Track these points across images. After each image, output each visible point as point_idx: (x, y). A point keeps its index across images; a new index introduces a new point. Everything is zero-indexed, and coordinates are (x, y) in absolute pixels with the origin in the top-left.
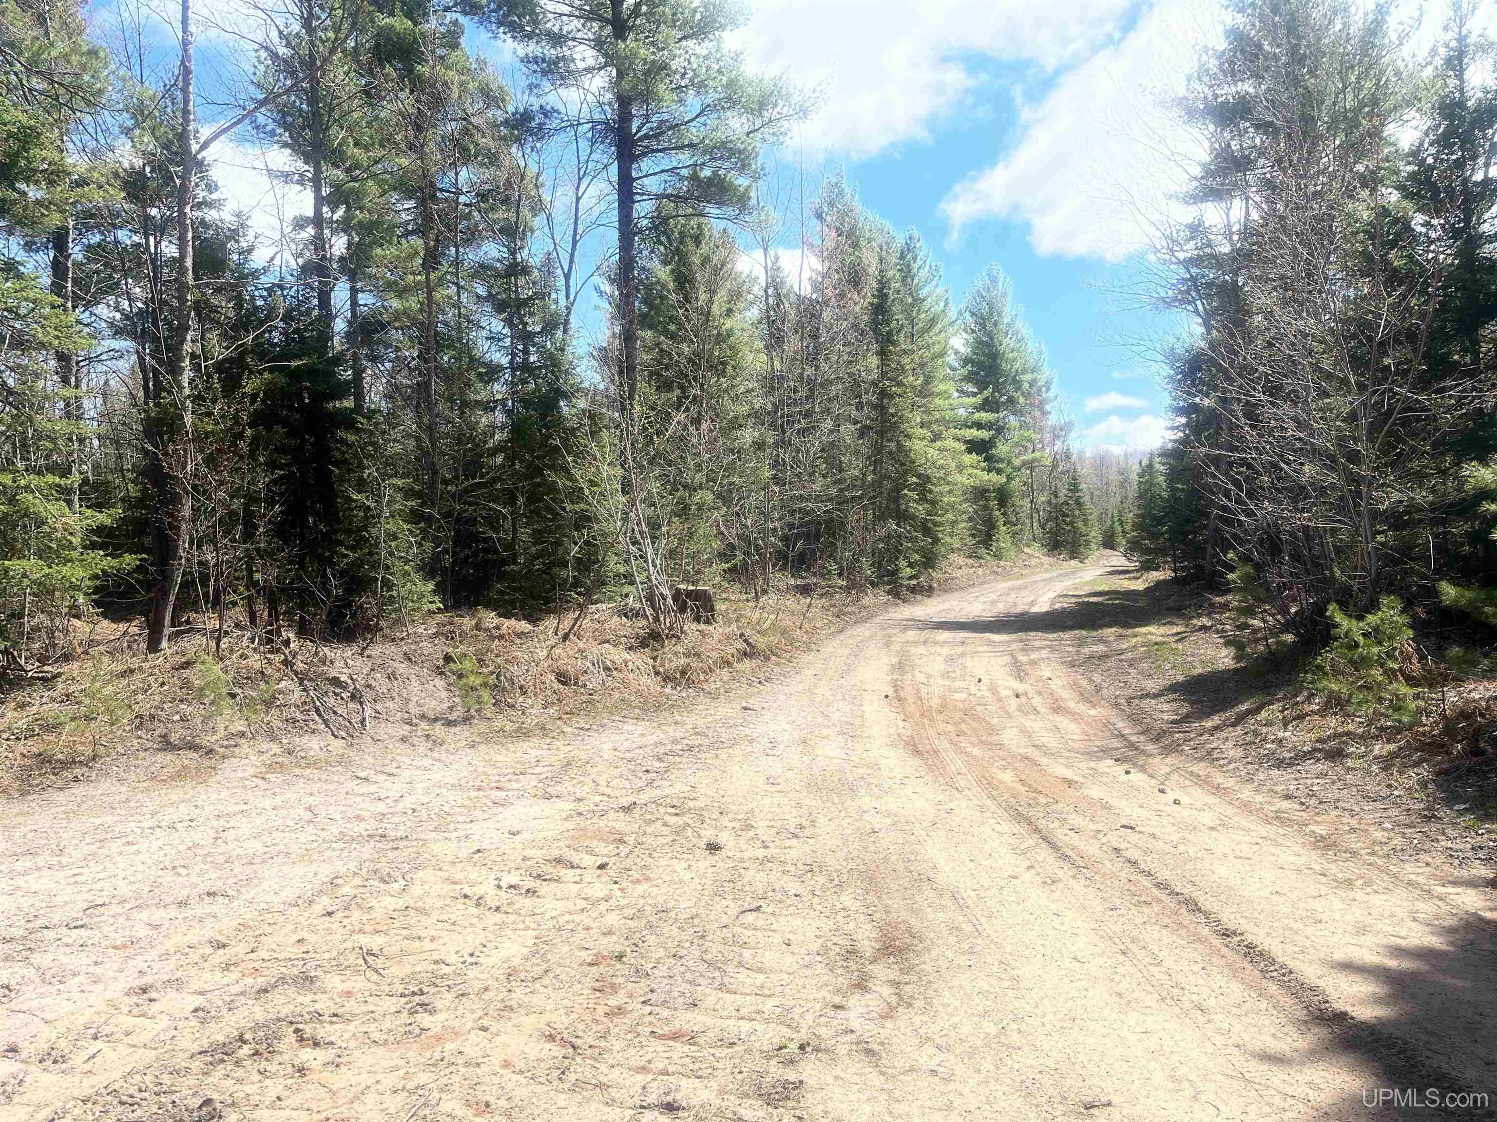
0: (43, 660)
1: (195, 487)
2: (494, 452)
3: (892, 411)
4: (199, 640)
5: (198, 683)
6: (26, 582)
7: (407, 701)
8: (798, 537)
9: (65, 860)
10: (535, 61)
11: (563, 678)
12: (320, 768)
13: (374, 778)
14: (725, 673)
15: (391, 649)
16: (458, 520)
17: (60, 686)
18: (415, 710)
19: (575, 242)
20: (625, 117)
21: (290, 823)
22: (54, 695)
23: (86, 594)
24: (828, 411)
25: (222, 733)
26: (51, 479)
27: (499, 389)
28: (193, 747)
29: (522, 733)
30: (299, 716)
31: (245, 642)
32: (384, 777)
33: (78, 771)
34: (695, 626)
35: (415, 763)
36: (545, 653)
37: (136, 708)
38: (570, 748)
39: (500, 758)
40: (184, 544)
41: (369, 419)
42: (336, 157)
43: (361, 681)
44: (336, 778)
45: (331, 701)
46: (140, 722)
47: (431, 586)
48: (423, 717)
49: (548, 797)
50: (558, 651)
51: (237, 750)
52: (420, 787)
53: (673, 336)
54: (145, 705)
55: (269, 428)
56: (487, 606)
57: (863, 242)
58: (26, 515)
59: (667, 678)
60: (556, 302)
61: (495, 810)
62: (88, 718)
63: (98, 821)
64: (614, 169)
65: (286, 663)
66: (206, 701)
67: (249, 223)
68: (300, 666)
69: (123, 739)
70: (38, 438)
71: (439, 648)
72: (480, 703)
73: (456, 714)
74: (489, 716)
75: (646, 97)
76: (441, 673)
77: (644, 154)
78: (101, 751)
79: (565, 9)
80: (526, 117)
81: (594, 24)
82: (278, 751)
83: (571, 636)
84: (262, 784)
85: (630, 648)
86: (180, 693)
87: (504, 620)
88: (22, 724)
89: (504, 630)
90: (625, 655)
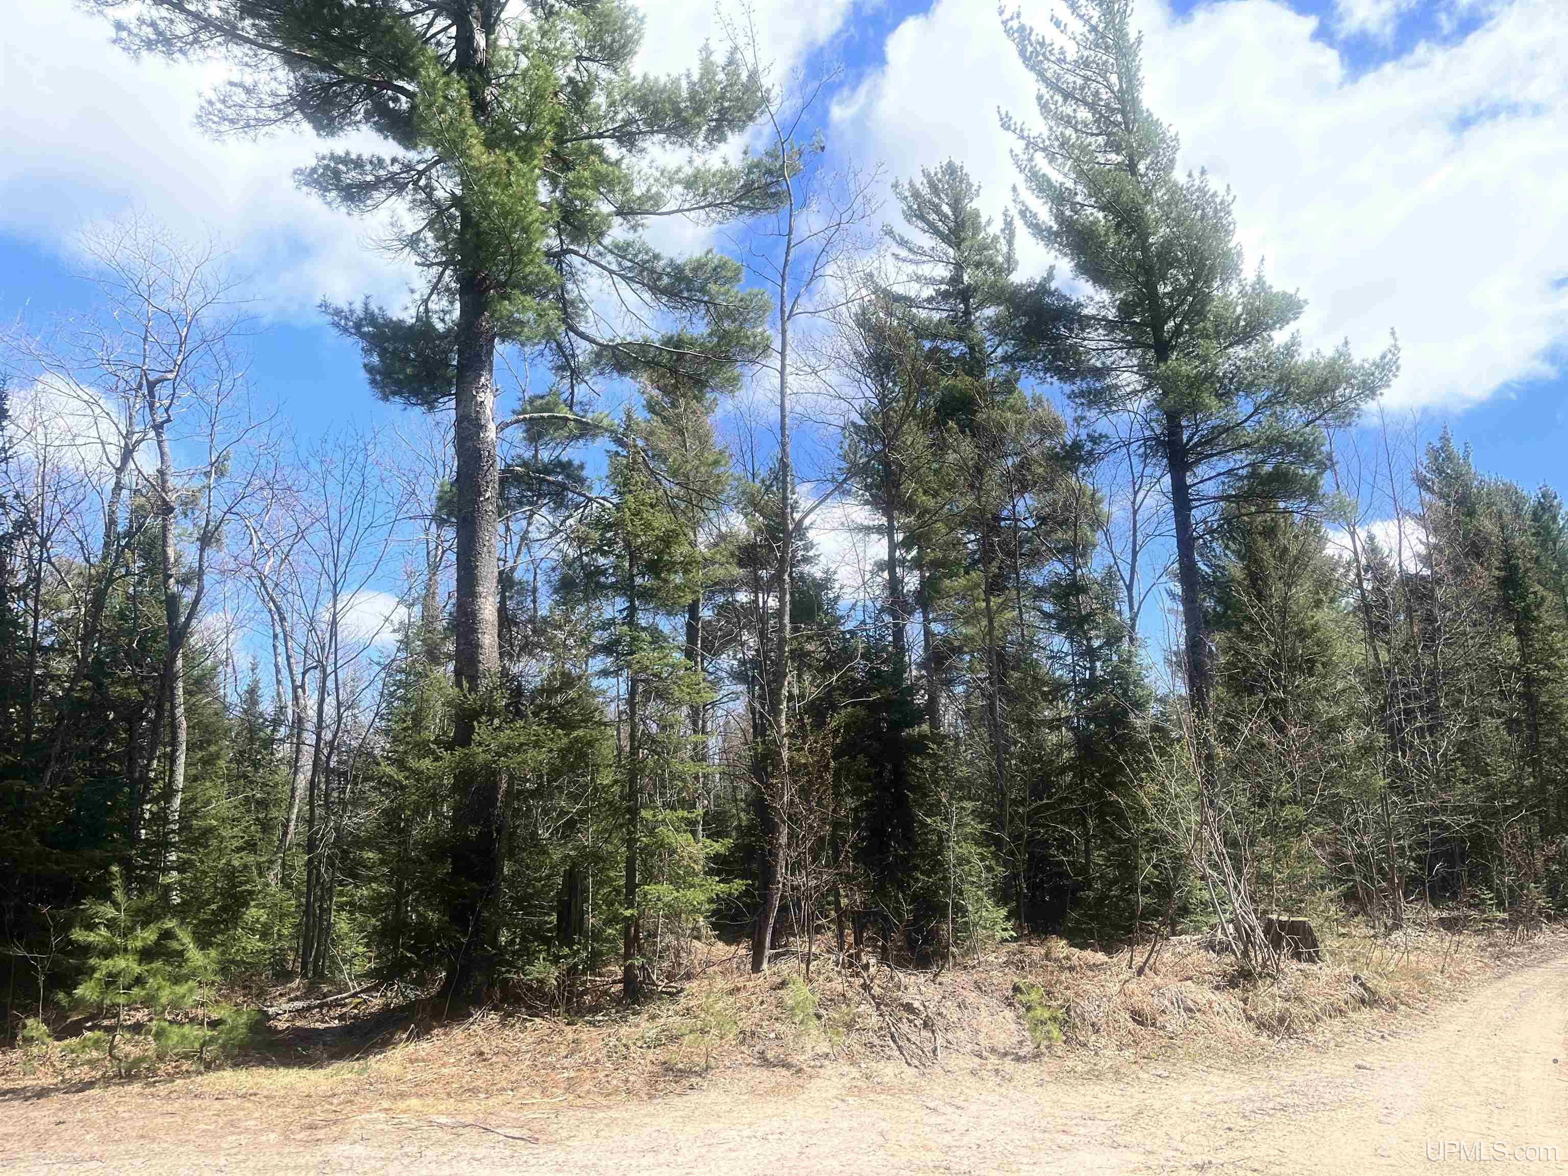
0: (670, 977)
1: (789, 818)
2: (1063, 770)
3: (1544, 699)
4: (794, 962)
5: (790, 1002)
6: (660, 905)
7: (977, 1032)
9: (680, 1160)
10: (1082, 394)
11: (1138, 1017)
12: (893, 1095)
13: (942, 1109)
14: (1337, 1024)
15: (963, 977)
16: (1029, 843)
17: (683, 1000)
18: (984, 1042)
19: (1135, 553)
20: (1173, 428)
21: (864, 1146)
22: (678, 1008)
23: (706, 917)
25: (809, 1054)
26: (681, 813)
28: (786, 1065)
29: (1095, 1075)
30: (877, 1041)
31: (831, 965)
32: (953, 1109)
33: (694, 1080)
34: (1295, 964)
35: (982, 1098)
36: (1117, 988)
37: (740, 1024)
38: (1145, 1096)
39: (1069, 1100)
40: (781, 871)
41: (939, 744)
42: (908, 507)
43: (932, 1009)
44: (906, 1106)
45: (905, 1027)
46: (745, 1037)
47: (1004, 912)
48: (993, 1050)
49: (1115, 1146)
50: (1131, 986)
51: (822, 1071)
52: (986, 1122)
54: (747, 1022)
55: (853, 758)
56: (1061, 936)
58: (662, 846)
59: (1261, 1025)
60: (1120, 613)
61: (1059, 1154)
62: (703, 1032)
63: (707, 1127)
65: (865, 987)
66: (797, 1020)
67: (836, 577)
68: (877, 991)
69: (730, 1053)
70: (673, 776)
71: (1009, 978)
72: (1050, 1039)
73: (1025, 1049)
74: (1060, 1053)
75: (1195, 407)
76: (1010, 1005)
77: (1198, 462)
78: (712, 1063)
79: (1107, 344)
80: (1077, 445)
81: (1139, 351)
82: (858, 1075)
83: (1147, 970)
84: (842, 1106)
85: (1217, 988)
86: (776, 1012)
87: (1076, 951)
88: (652, 1034)
89: (1075, 961)
90: (1210, 996)
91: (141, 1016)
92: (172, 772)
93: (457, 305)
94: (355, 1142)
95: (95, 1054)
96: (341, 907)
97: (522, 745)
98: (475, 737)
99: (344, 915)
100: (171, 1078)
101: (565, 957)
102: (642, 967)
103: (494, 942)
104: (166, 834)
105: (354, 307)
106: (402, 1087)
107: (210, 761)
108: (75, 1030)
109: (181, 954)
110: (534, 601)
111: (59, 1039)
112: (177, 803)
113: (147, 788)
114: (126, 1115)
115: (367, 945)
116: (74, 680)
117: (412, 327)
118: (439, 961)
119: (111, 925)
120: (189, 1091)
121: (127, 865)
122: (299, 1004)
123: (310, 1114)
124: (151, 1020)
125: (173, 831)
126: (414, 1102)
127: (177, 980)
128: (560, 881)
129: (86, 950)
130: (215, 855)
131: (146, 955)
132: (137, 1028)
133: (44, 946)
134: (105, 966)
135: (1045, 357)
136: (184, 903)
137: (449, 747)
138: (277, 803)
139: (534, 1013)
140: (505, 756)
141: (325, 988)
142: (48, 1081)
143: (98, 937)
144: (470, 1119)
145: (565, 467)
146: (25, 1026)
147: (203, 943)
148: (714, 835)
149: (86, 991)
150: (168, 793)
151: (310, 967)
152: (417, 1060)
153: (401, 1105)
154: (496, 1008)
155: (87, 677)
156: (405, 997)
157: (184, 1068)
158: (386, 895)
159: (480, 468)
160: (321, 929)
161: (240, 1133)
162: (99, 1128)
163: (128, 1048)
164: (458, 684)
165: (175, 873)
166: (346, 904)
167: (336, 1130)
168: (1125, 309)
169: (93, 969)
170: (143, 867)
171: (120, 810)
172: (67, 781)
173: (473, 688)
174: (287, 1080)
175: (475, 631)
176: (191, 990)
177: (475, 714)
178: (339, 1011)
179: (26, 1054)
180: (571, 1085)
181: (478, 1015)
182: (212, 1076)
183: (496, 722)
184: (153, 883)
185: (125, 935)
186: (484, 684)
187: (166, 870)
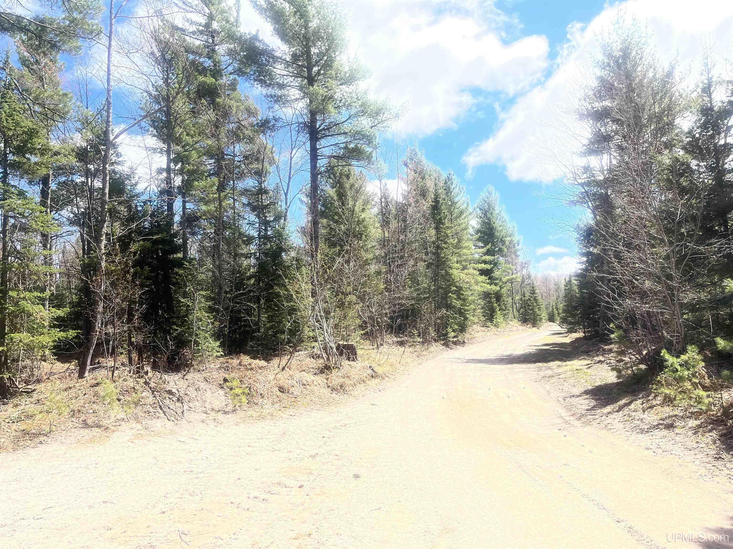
0: (27, 382)
1: (105, 297)
2: (250, 278)
3: (442, 255)
4: (103, 372)
5: (102, 394)
6: (21, 344)
7: (205, 402)
8: (398, 317)
10: (271, 96)
11: (282, 389)
12: (161, 437)
13: (187, 441)
14: (362, 386)
15: (197, 376)
16: (231, 311)
17: (35, 396)
18: (208, 406)
19: (290, 178)
20: (313, 120)
21: (145, 465)
22: (32, 400)
23: (50, 350)
24: (411, 256)
25: (113, 419)
26: (36, 294)
27: (253, 248)
28: (99, 426)
29: (261, 417)
30: (151, 410)
31: (126, 373)
32: (193, 440)
33: (42, 438)
34: (347, 362)
35: (208, 433)
36: (273, 377)
37: (72, 406)
38: (285, 425)
39: (250, 431)
40: (98, 325)
41: (190, 263)
42: (178, 141)
43: (182, 392)
44: (169, 442)
45: (167, 402)
46: (74, 413)
47: (218, 343)
48: (213, 409)
49: (274, 451)
50: (279, 376)
51: (120, 427)
52: (210, 446)
53: (337, 222)
54: (76, 405)
55: (142, 268)
56: (245, 353)
57: (427, 176)
58: (23, 312)
59: (333, 389)
60: (281, 206)
61: (248, 457)
62: (48, 412)
63: (51, 464)
64: (308, 144)
65: (146, 383)
66: (106, 402)
67: (136, 172)
68: (152, 385)
69: (64, 423)
70: (31, 274)
71: (221, 375)
72: (241, 402)
73: (229, 408)
74: (245, 409)
75: (323, 111)
76: (222, 388)
77: (322, 137)
78: (54, 428)
79: (285, 73)
80: (267, 121)
81: (299, 79)
82: (140, 428)
83: (286, 368)
84: (132, 445)
85: (315, 374)
86: (93, 399)
87: (253, 360)
88: (16, 415)
89: (253, 366)
90: (312, 377)
102: (9, 379)
135: (255, 73)
148: (58, 307)
168: (295, 57)
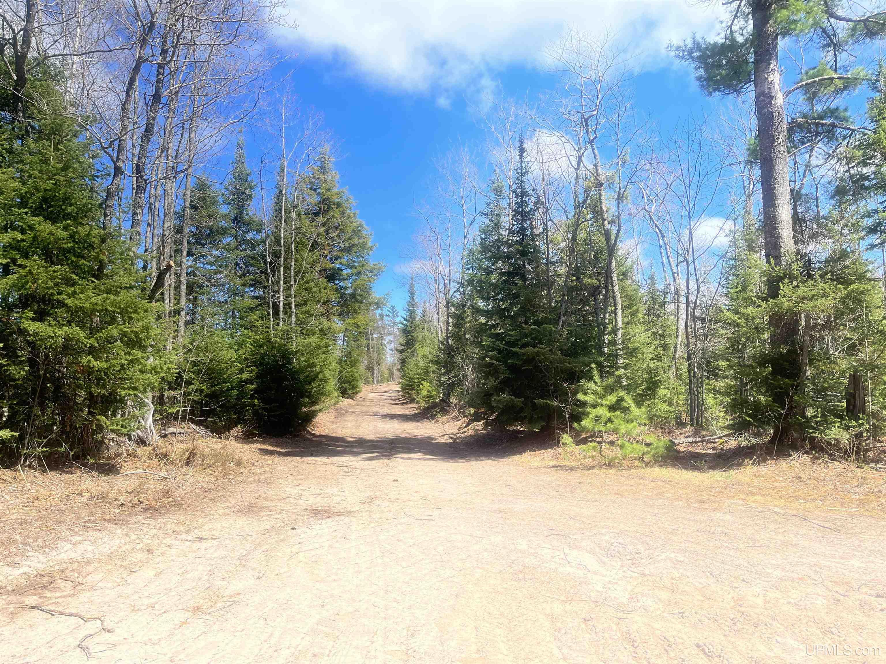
91: (613, 438)
92: (616, 320)
93: (751, 22)
94: (726, 513)
95: (594, 454)
96: (709, 391)
97: (813, 296)
98: (781, 292)
99: (711, 395)
100: (630, 468)
101: (854, 427)
103: (803, 415)
104: (616, 350)
105: (686, 42)
106: (751, 489)
107: (634, 314)
108: (584, 441)
109: (628, 409)
110: (817, 206)
111: (577, 445)
112: (620, 334)
113: (605, 328)
114: (610, 483)
115: (726, 412)
116: (567, 277)
117: (723, 45)
118: (768, 424)
119: (595, 393)
120: (638, 476)
121: (600, 365)
122: (690, 440)
123: (701, 495)
124: (618, 440)
125: (619, 349)
126: (758, 498)
127: (628, 421)
128: (846, 381)
129: (584, 404)
130: (641, 361)
131: (612, 408)
132: (612, 443)
133: (566, 401)
134: (594, 412)
136: (629, 385)
137: (765, 299)
138: (670, 335)
139: (833, 458)
140: (803, 303)
141: (704, 433)
142: (574, 464)
143: (589, 398)
144: (794, 512)
145: (833, 112)
146: (563, 438)
147: (639, 405)
149: (586, 423)
150: (615, 331)
151: (695, 421)
152: (759, 476)
153: (751, 498)
154: (807, 453)
155: (573, 275)
156: (749, 442)
157: (635, 464)
158: (734, 386)
159: (773, 124)
160: (698, 403)
161: (665, 499)
162: (598, 488)
163: (609, 452)
164: (768, 262)
165: (622, 370)
166: (712, 389)
167: (715, 505)
169: (589, 413)
170: (608, 366)
171: (594, 338)
172: (569, 325)
173: (778, 263)
174: (687, 476)
175: (776, 228)
176: (635, 427)
177: (781, 279)
178: (712, 445)
179: (564, 451)
180: (861, 503)
181: (795, 455)
182: (649, 470)
183: (795, 283)
184: (612, 374)
185: (601, 398)
186: (784, 260)
187: (618, 368)
